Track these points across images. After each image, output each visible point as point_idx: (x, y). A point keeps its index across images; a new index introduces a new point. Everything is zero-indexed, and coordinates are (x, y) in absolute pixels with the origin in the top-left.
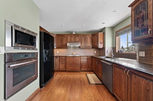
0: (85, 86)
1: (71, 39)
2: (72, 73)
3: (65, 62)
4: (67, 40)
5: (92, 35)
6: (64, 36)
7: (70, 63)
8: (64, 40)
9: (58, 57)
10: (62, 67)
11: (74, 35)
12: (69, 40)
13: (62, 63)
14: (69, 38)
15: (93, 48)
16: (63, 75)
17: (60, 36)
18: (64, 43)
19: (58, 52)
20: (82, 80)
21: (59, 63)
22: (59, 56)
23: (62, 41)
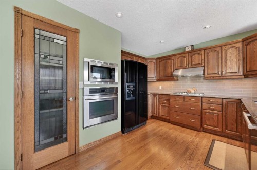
0: (188, 162)
1: (182, 62)
2: (181, 128)
3: (168, 105)
4: (174, 64)
5: (244, 41)
6: (169, 59)
7: (177, 108)
8: (169, 65)
9: (157, 96)
10: (163, 112)
11: (189, 52)
12: (178, 65)
13: (163, 106)
14: (178, 61)
15: (246, 76)
16: (161, 126)
17: (162, 61)
18: (170, 70)
19: (161, 87)
20: (192, 147)
21: (159, 105)
22: (159, 94)
23: (165, 68)
